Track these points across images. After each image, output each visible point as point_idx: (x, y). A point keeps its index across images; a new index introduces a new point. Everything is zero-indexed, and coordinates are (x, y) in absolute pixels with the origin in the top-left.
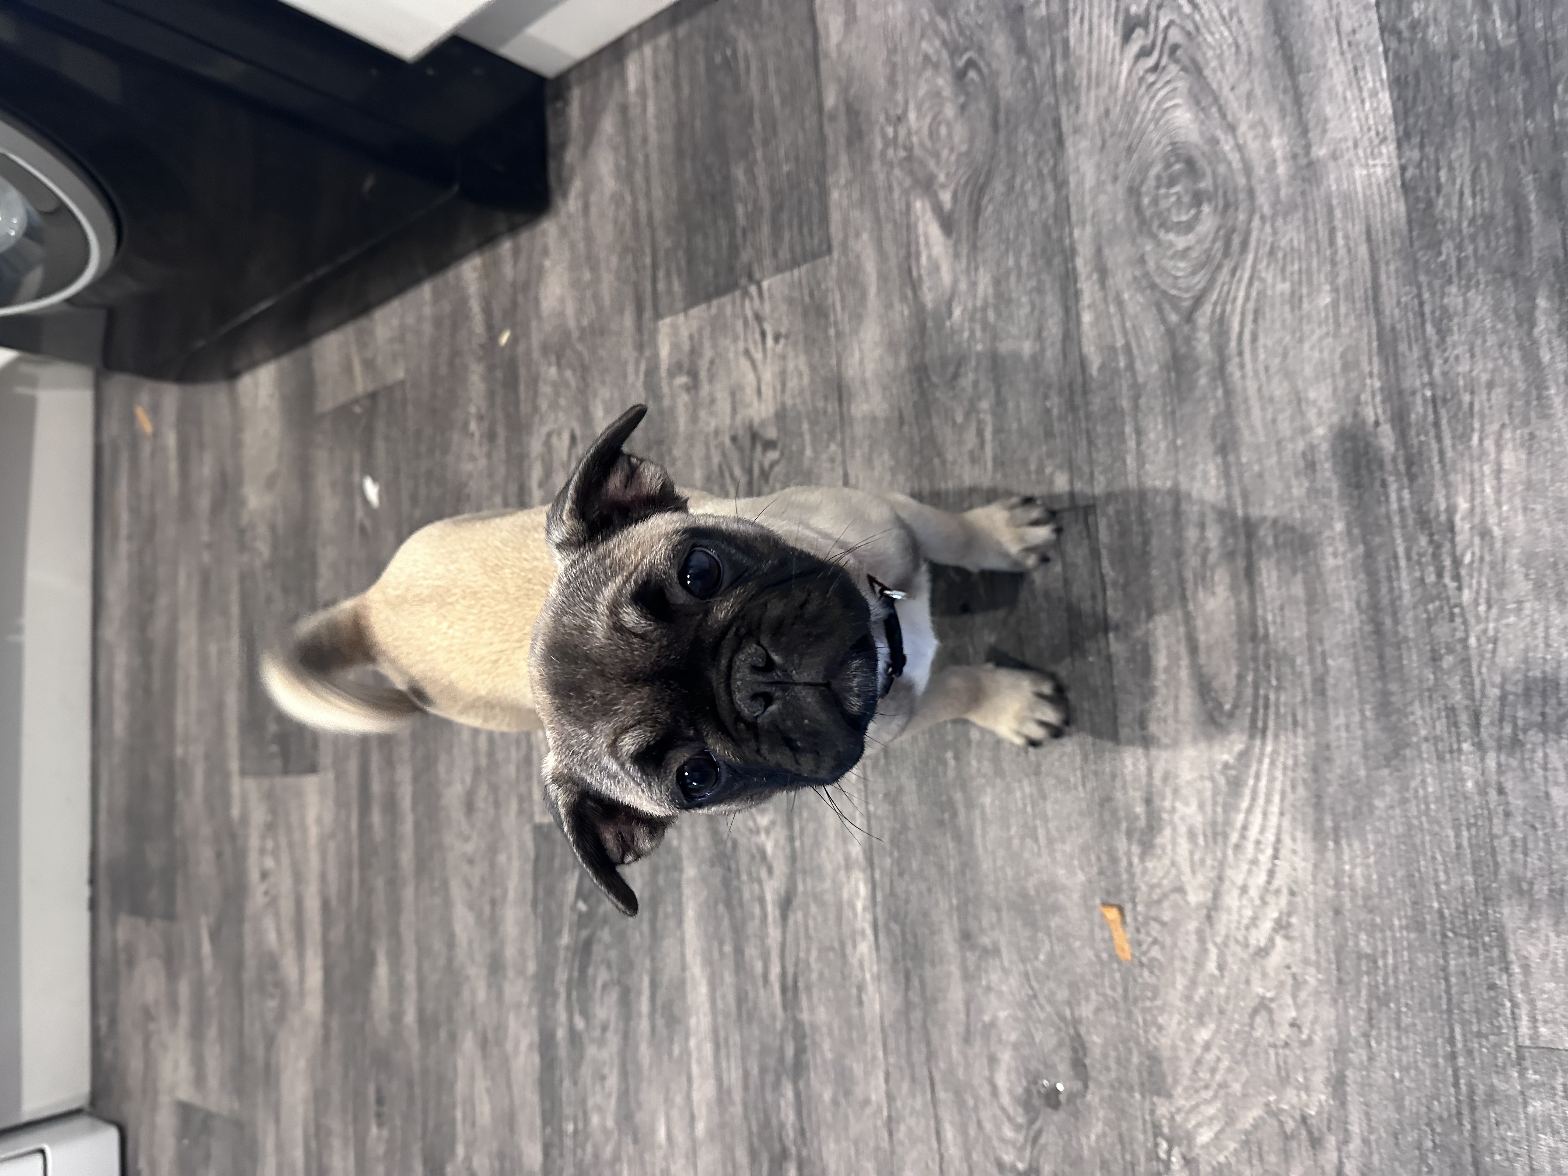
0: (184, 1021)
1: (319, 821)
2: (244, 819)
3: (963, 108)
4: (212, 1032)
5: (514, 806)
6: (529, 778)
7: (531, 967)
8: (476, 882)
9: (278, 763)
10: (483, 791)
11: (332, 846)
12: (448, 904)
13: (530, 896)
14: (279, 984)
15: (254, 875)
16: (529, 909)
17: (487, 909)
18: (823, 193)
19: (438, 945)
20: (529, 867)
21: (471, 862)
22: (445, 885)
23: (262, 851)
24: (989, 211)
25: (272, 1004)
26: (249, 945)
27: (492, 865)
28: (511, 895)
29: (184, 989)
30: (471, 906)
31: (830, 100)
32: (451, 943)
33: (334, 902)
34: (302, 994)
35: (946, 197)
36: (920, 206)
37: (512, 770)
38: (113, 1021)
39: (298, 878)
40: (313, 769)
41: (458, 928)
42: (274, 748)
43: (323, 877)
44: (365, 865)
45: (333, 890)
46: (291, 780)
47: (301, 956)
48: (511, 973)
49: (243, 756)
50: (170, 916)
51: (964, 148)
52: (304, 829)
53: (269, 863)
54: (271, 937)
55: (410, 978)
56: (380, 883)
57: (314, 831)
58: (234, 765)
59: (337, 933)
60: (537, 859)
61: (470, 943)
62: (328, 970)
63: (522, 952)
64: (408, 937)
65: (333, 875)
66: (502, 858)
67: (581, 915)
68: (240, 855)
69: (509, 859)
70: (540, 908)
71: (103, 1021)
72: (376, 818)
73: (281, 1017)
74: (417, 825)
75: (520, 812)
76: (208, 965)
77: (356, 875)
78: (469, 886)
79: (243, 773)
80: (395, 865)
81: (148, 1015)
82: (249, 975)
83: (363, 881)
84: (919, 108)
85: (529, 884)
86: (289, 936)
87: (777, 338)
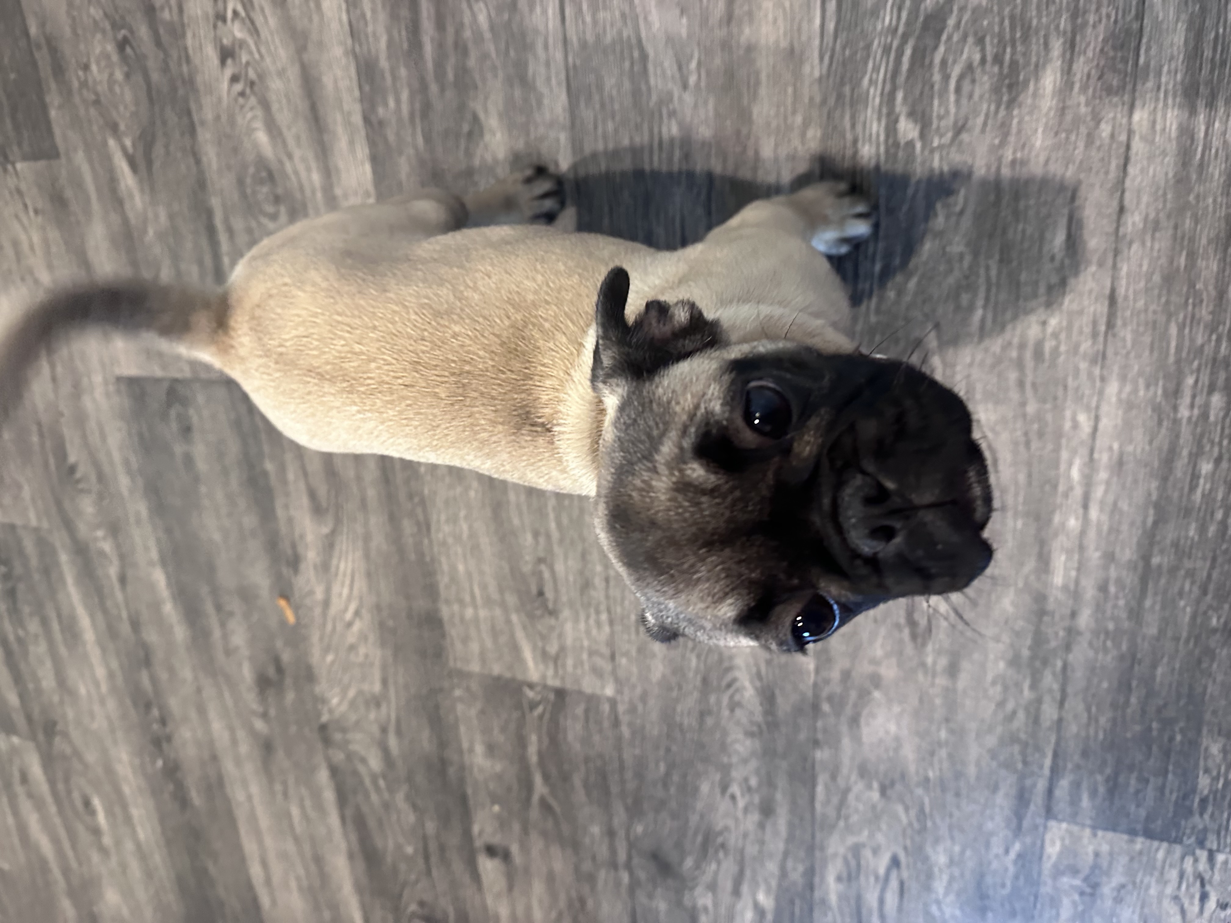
3: (127, 76)
18: (44, 108)
24: (157, 165)
31: (33, 30)
35: (128, 142)
36: (112, 143)
51: (133, 108)
84: (98, 63)
87: (36, 212)
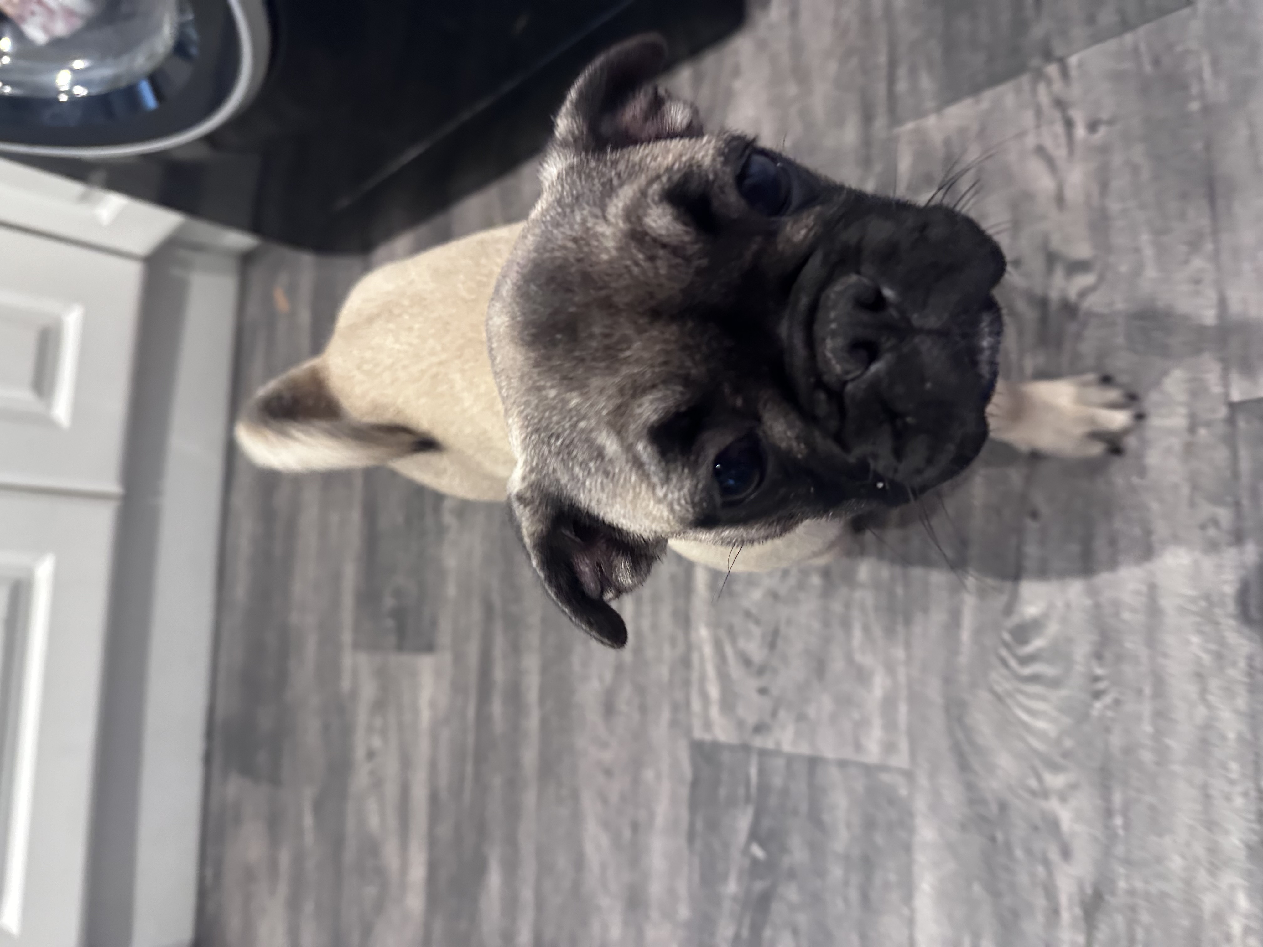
0: (283, 889)
1: (433, 705)
2: (354, 694)
4: (309, 907)
5: (666, 715)
6: (687, 683)
7: (684, 912)
8: (614, 798)
9: (392, 639)
10: (626, 692)
11: (445, 734)
12: (577, 817)
13: (684, 825)
14: (380, 872)
15: (360, 753)
16: (682, 841)
17: (627, 834)
19: (562, 862)
20: (684, 792)
21: (608, 773)
22: (575, 796)
23: (370, 729)
25: (371, 891)
26: (351, 825)
27: (636, 781)
28: (660, 820)
29: (285, 858)
30: (606, 825)
32: (579, 863)
33: (444, 795)
34: (403, 886)
37: (664, 672)
38: (218, 875)
39: (406, 763)
40: (429, 648)
41: (589, 849)
42: (390, 623)
43: (433, 765)
44: (480, 758)
45: (443, 781)
46: (405, 659)
47: (404, 846)
48: (655, 914)
49: (357, 628)
50: (275, 780)
52: (416, 711)
53: (377, 742)
54: (374, 822)
55: (527, 894)
56: (497, 781)
57: (426, 715)
58: (347, 637)
59: (445, 830)
60: (695, 784)
61: (604, 867)
62: (432, 868)
63: (672, 892)
64: (527, 848)
65: (444, 764)
66: (649, 775)
67: (755, 861)
68: (347, 731)
69: (658, 776)
70: (699, 844)
71: (209, 872)
72: (497, 708)
73: (379, 907)
74: (544, 722)
75: (674, 723)
76: (309, 838)
77: (469, 768)
78: (605, 800)
79: (356, 646)
80: (516, 764)
81: (249, 875)
82: (350, 855)
83: (478, 776)
85: (684, 814)
86: (392, 822)
